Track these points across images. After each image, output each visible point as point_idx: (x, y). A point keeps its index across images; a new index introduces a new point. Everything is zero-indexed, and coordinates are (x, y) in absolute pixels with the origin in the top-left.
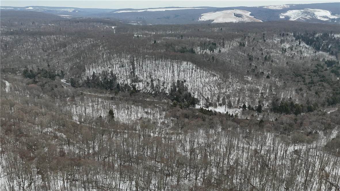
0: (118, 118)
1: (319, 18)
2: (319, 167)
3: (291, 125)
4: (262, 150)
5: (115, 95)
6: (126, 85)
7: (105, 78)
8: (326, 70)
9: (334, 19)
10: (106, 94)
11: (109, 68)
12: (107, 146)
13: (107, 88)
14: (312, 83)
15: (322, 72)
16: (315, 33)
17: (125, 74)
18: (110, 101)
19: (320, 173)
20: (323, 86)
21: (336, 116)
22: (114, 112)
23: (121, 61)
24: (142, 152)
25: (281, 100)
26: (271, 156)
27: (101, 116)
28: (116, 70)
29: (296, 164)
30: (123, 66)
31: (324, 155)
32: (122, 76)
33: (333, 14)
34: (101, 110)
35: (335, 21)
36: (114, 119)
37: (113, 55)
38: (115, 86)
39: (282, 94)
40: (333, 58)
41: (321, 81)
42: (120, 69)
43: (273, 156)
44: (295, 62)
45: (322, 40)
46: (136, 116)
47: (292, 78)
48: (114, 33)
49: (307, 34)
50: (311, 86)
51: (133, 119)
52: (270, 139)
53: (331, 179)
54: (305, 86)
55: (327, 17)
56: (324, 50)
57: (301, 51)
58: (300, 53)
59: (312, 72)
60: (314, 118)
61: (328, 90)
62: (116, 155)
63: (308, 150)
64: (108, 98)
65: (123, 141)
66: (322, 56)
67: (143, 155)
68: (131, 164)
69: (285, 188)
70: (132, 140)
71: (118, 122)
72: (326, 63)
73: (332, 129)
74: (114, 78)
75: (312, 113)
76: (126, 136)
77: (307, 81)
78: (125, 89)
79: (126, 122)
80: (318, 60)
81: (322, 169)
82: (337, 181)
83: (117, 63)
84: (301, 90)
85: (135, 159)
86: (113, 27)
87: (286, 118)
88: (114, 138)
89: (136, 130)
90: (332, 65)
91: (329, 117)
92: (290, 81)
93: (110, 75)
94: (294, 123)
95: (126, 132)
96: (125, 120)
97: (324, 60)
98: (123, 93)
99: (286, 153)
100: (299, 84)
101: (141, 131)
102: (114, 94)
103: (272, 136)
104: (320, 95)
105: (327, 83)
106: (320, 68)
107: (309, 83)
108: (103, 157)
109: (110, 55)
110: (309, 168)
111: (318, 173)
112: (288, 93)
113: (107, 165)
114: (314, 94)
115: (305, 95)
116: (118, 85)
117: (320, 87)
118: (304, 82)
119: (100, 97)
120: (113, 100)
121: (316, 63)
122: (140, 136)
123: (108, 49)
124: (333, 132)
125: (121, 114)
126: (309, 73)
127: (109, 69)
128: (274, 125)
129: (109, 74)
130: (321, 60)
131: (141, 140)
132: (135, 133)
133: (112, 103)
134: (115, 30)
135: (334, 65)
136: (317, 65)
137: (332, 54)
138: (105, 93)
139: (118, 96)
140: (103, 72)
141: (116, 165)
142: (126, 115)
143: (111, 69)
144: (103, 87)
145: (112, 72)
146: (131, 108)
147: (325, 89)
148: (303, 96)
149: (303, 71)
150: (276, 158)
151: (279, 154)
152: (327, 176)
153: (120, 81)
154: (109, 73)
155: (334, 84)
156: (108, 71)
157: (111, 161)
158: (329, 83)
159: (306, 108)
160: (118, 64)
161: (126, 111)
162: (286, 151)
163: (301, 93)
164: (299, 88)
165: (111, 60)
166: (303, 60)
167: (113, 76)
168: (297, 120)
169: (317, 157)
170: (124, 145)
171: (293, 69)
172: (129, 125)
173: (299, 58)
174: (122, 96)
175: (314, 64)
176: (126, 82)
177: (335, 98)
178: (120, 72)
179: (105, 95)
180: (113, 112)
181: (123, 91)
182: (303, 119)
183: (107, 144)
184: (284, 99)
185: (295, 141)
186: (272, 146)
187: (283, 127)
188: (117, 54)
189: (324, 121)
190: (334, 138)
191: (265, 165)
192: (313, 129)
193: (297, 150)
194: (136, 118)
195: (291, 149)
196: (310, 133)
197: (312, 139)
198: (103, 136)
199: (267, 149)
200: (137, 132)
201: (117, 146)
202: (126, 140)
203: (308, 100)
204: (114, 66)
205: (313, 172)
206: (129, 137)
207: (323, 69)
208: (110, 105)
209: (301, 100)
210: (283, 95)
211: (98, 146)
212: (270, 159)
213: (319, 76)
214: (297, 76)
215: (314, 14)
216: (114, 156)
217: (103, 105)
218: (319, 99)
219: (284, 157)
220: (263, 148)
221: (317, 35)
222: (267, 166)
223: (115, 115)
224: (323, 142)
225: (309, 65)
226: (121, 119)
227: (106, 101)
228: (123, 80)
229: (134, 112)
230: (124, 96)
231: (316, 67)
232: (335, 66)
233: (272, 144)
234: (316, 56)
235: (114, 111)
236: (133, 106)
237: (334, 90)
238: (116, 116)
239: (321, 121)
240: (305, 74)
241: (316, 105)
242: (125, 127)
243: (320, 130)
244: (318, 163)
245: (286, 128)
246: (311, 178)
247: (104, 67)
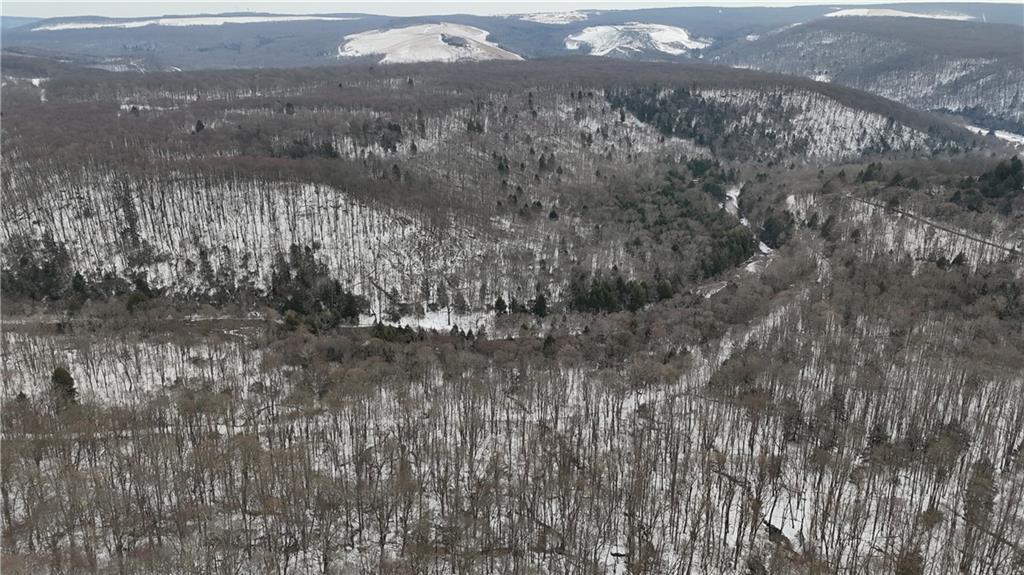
0: (91, 392)
1: (662, 48)
2: (701, 441)
3: (623, 341)
4: (559, 421)
5: (71, 315)
6: (108, 276)
7: (24, 262)
8: (692, 185)
9: (697, 51)
10: (35, 316)
11: (34, 223)
12: (58, 496)
13: (37, 294)
14: (662, 222)
15: (683, 191)
16: (656, 90)
17: (102, 241)
18: (52, 337)
19: (704, 458)
20: (688, 227)
21: (726, 302)
22: (72, 376)
23: (80, 198)
24: (194, 491)
25: (593, 274)
26: (584, 432)
27: (22, 396)
28: (65, 227)
29: (645, 444)
30: (88, 214)
31: (707, 408)
32: (90, 246)
33: (693, 37)
34: (22, 374)
35: (701, 57)
36: (76, 399)
37: (44, 178)
38: (67, 283)
39: (594, 260)
40: (703, 152)
41: (683, 215)
42: (79, 223)
43: (587, 433)
44: (616, 169)
45: (674, 107)
46: (157, 376)
47: (614, 213)
48: (43, 99)
49: (639, 92)
50: (661, 232)
51: (147, 387)
52: (575, 387)
53: (729, 469)
54: (646, 232)
55: (681, 46)
56: (682, 134)
57: (627, 138)
58: (625, 143)
59: (658, 193)
60: (675, 315)
61: (700, 238)
62: (98, 520)
63: (670, 401)
64: (43, 330)
65: (120, 469)
66: (678, 148)
67: (200, 503)
68: (159, 539)
69: (625, 514)
70: (154, 459)
71: (91, 406)
72: (689, 167)
73: (719, 337)
74: (60, 255)
75: (669, 302)
76: (128, 450)
77: (651, 218)
78: (107, 290)
79: (122, 402)
80: (669, 160)
81: (708, 445)
82: (744, 468)
83: (64, 203)
84: (638, 243)
85: (170, 519)
86: (36, 82)
87: (610, 323)
88: (84, 463)
89: (162, 424)
90: (702, 172)
91: (709, 307)
92: (610, 223)
93: (42, 246)
94: (631, 333)
95: (127, 437)
96: (117, 395)
97: (684, 158)
98: (101, 305)
99: (619, 419)
100: (632, 229)
101: (181, 423)
102: (65, 312)
103: (580, 377)
104: (684, 253)
105: (696, 219)
106: (676, 180)
107: (656, 223)
108: (49, 535)
109: (34, 180)
110: (678, 448)
111: (700, 457)
112: (609, 255)
113: (66, 561)
114: (670, 250)
115: (649, 255)
116: (78, 279)
117: (681, 233)
118: (643, 220)
119: (13, 329)
120: (64, 333)
121: (666, 168)
122: (179, 442)
123: (26, 157)
124: (722, 344)
125: (100, 377)
126: (652, 196)
127: (36, 226)
128: (581, 346)
129: (38, 245)
130: (677, 159)
131: (185, 454)
132: (163, 435)
133: (63, 343)
134: (43, 91)
135: (708, 172)
136: (668, 175)
137: (700, 143)
138: (28, 312)
139: (82, 318)
140: (14, 238)
141: (103, 555)
142: (119, 379)
143: (43, 228)
144: (18, 294)
145: (47, 237)
146: (137, 351)
147: (693, 236)
148: (644, 261)
149: (638, 191)
150: (595, 436)
151: (602, 424)
152: (721, 461)
153: (84, 267)
154: (36, 241)
155: (713, 221)
156: (33, 232)
157: (80, 542)
158: (701, 220)
159: (653, 291)
160: (68, 206)
161: (120, 366)
162: (619, 412)
163: (639, 251)
164: (634, 239)
165: (41, 194)
166: (635, 163)
167: (54, 251)
168: (636, 326)
169: (693, 416)
170: (123, 481)
171: (613, 188)
172: (134, 411)
173: (624, 158)
174: (98, 317)
175: (661, 171)
176: (107, 268)
177: (719, 257)
178: (81, 234)
179: (30, 320)
180: (69, 375)
181: (98, 297)
182: (650, 321)
183: (57, 489)
184: (598, 272)
185: (639, 383)
186: (582, 404)
187: (606, 349)
188: (60, 173)
189: (698, 318)
190: (726, 360)
191: (569, 460)
192: (677, 343)
193: (644, 405)
194: (159, 382)
195: (629, 404)
196: (671, 354)
197: (675, 371)
198: (38, 464)
199: (571, 415)
200: (170, 428)
201: (98, 488)
202: (131, 463)
203: (658, 269)
204: (56, 215)
205: (687, 458)
206: (138, 451)
207: (684, 183)
208: (55, 352)
209: (641, 269)
210: (597, 262)
211: (24, 499)
212: (580, 442)
213: (677, 203)
214: (624, 206)
215: (649, 38)
216: (92, 523)
217: (25, 355)
218: (684, 262)
219: (616, 428)
220: (560, 416)
221: (662, 94)
222: (576, 462)
223: (79, 382)
224: (702, 375)
225: (651, 175)
226: (103, 395)
227: (38, 339)
228: (93, 259)
229: (150, 365)
230: (104, 316)
231: (669, 179)
232: (711, 175)
233: (581, 398)
234: (664, 149)
235: (74, 369)
236: (142, 346)
237: (714, 236)
238: (81, 385)
239: (691, 319)
240: (643, 201)
241: (677, 280)
242: (122, 418)
243: (692, 345)
244: (696, 432)
245: (612, 349)
246: (685, 475)
247: (15, 222)
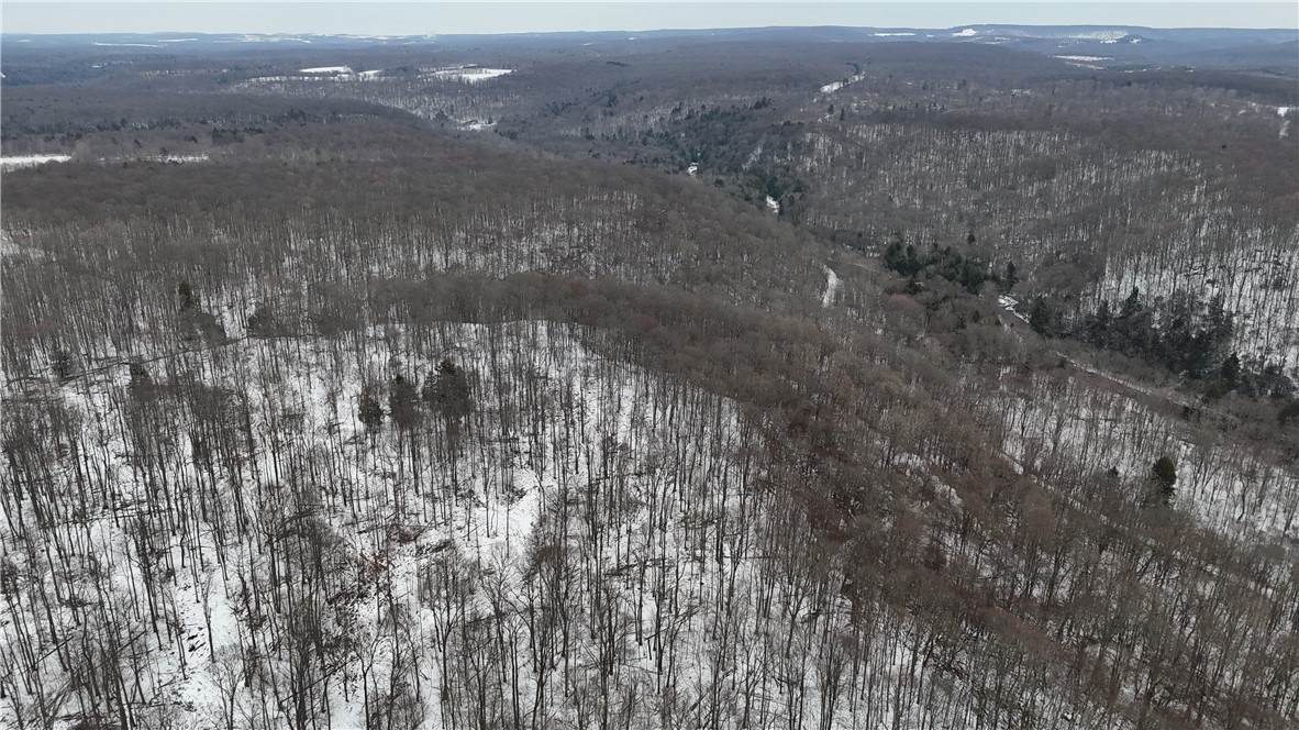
0: (1191, 501)
5: (1205, 401)
6: (1271, 369)
7: (1178, 324)
10: (1165, 390)
11: (1208, 282)
12: (1107, 597)
13: (1177, 367)
17: (1282, 323)
18: (1173, 420)
22: (1177, 473)
23: (1277, 263)
24: (1269, 687)
27: (1114, 472)
28: (1242, 294)
30: (1278, 286)
32: (1264, 326)
34: (1123, 448)
36: (1171, 501)
37: (1243, 231)
38: (1217, 362)
42: (1263, 293)
46: (1281, 518)
48: (1282, 133)
51: (1263, 526)
62: (1138, 649)
64: (1166, 408)
65: (1188, 607)
67: (1270, 706)
68: (1200, 716)
70: (1234, 617)
71: (1184, 519)
74: (1222, 327)
76: (1207, 589)
78: (1262, 386)
79: (1221, 529)
83: (1255, 265)
85: (1223, 701)
86: (1282, 111)
88: (1149, 578)
89: (1262, 580)
93: (1206, 312)
95: (1210, 574)
96: (1220, 518)
98: (1246, 403)
101: (1288, 592)
102: (1200, 397)
108: (1081, 633)
109: (1230, 231)
113: (1087, 671)
116: (1231, 364)
119: (1135, 396)
120: (1188, 420)
122: (1275, 614)
123: (1229, 203)
125: (1209, 488)
127: (1209, 286)
129: (1202, 309)
131: (1277, 634)
132: (1257, 595)
133: (1182, 431)
134: (1287, 122)
138: (1158, 382)
139: (1218, 411)
140: (1179, 293)
141: (1128, 691)
142: (1230, 501)
143: (1216, 290)
144: (1156, 358)
145: (1217, 302)
146: (1268, 476)
153: (1245, 349)
154: (1201, 303)
156: (1203, 293)
157: (1109, 662)
160: (1257, 270)
161: (1238, 485)
165: (1230, 249)
167: (1217, 321)
170: (1185, 622)
172: (1233, 548)
174: (1237, 415)
176: (1275, 358)
178: (1259, 308)
179: (1157, 392)
180: (1173, 470)
181: (1247, 391)
183: (1110, 588)
188: (1265, 228)
194: (1281, 527)
198: (1101, 552)
200: (1270, 591)
201: (1153, 614)
202: (1203, 607)
204: (1238, 278)
206: (1217, 599)
208: (1170, 438)
211: (1072, 581)
216: (1130, 648)
217: (1135, 429)
223: (1181, 484)
226: (1203, 512)
227: (1156, 416)
228: (1261, 343)
229: (1279, 500)
230: (1245, 418)
235: (1182, 466)
236: (1277, 471)
238: (1182, 489)
242: (1214, 549)
247: (1188, 276)
